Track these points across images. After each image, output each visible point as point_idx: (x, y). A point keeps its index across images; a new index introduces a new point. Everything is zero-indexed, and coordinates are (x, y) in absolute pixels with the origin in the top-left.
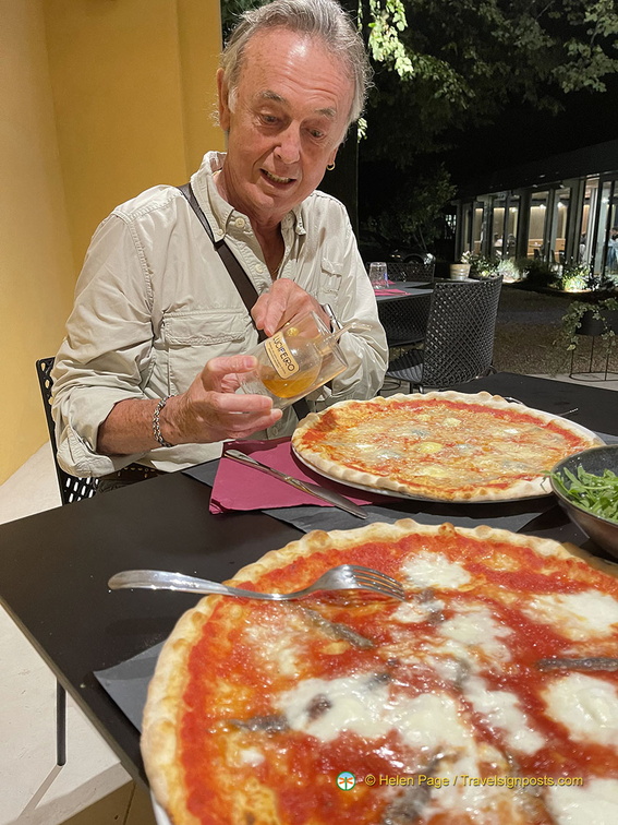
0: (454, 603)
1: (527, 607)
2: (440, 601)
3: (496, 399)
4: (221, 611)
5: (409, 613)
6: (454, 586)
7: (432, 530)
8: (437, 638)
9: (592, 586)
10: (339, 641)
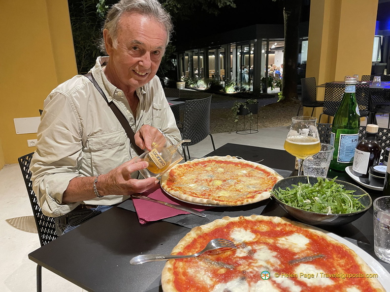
0: (254, 246)
1: (278, 243)
2: (249, 246)
3: (234, 158)
4: (176, 265)
5: (241, 253)
6: (251, 240)
7: (236, 219)
8: (254, 260)
9: (294, 232)
10: (222, 268)
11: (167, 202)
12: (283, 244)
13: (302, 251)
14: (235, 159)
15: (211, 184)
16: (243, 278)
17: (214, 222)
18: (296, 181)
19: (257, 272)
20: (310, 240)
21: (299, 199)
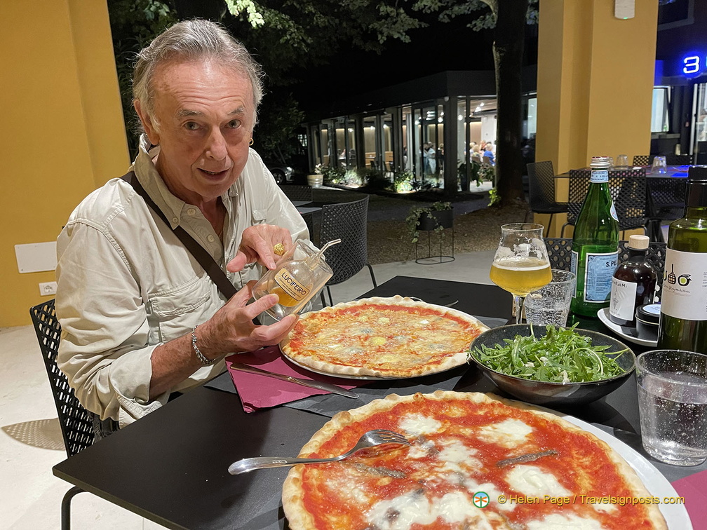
0: (440, 441)
1: (479, 435)
2: (431, 441)
3: (407, 300)
4: (306, 474)
5: (416, 452)
6: (434, 430)
7: (410, 398)
8: (439, 462)
9: (508, 416)
10: (385, 477)
11: (291, 375)
12: (488, 437)
13: (520, 446)
14: (409, 302)
15: (367, 343)
16: (421, 491)
17: (371, 404)
18: (511, 333)
19: (443, 480)
20: (535, 429)
21: (515, 361)
